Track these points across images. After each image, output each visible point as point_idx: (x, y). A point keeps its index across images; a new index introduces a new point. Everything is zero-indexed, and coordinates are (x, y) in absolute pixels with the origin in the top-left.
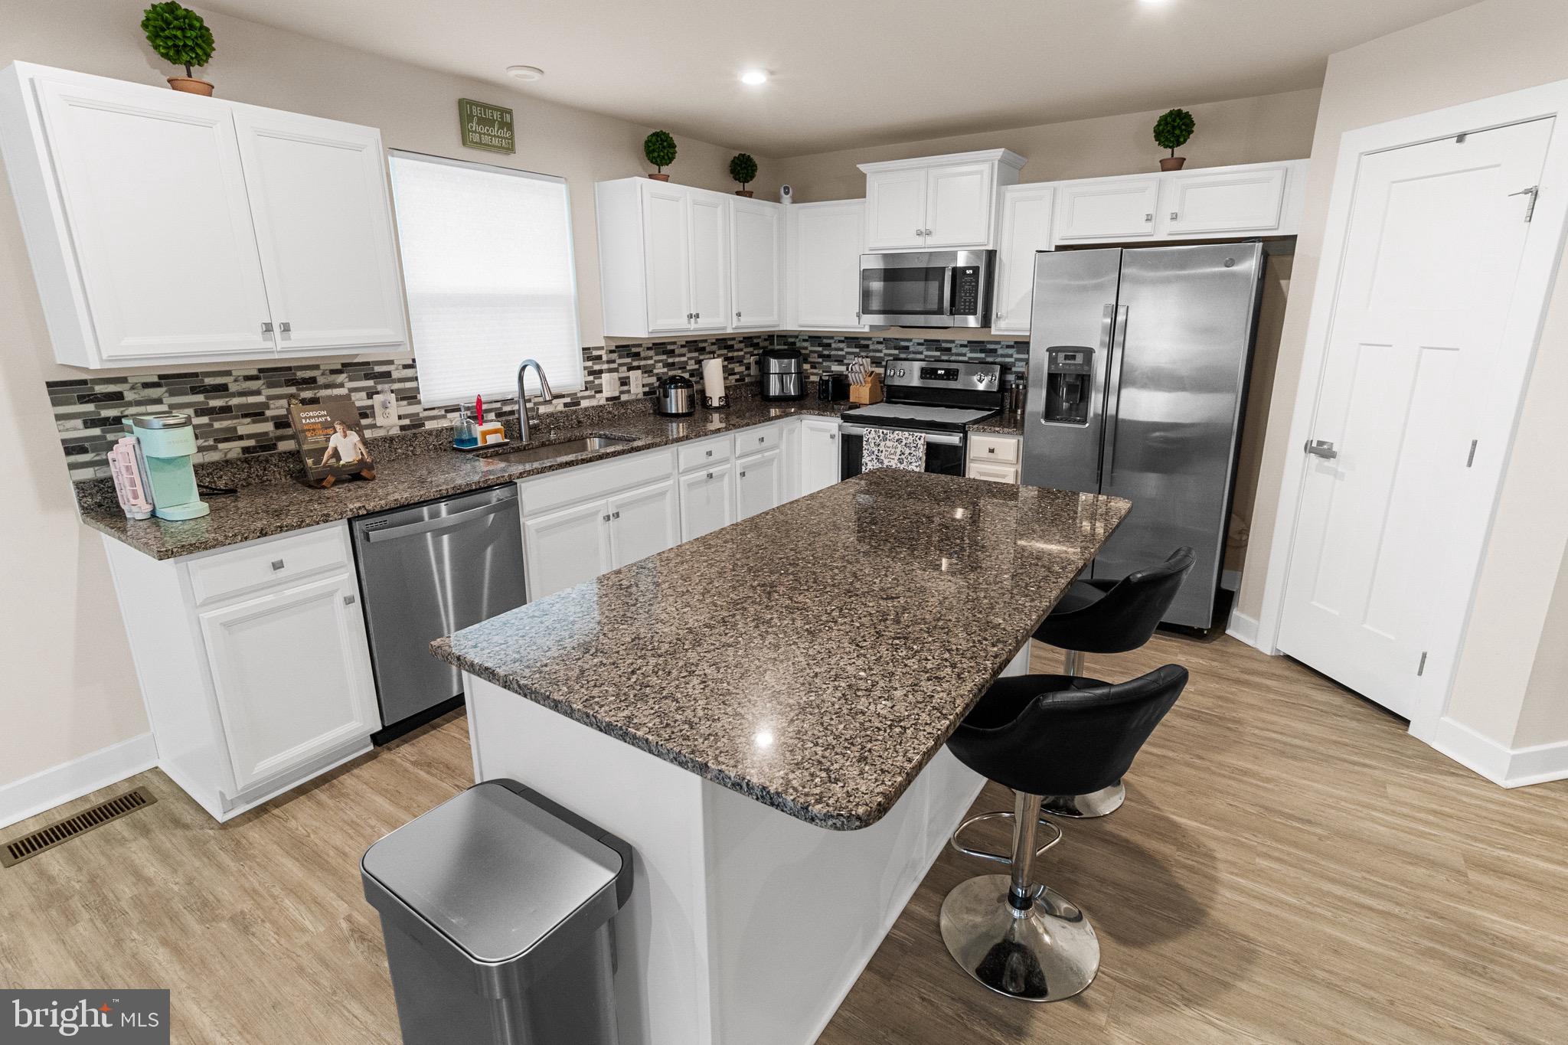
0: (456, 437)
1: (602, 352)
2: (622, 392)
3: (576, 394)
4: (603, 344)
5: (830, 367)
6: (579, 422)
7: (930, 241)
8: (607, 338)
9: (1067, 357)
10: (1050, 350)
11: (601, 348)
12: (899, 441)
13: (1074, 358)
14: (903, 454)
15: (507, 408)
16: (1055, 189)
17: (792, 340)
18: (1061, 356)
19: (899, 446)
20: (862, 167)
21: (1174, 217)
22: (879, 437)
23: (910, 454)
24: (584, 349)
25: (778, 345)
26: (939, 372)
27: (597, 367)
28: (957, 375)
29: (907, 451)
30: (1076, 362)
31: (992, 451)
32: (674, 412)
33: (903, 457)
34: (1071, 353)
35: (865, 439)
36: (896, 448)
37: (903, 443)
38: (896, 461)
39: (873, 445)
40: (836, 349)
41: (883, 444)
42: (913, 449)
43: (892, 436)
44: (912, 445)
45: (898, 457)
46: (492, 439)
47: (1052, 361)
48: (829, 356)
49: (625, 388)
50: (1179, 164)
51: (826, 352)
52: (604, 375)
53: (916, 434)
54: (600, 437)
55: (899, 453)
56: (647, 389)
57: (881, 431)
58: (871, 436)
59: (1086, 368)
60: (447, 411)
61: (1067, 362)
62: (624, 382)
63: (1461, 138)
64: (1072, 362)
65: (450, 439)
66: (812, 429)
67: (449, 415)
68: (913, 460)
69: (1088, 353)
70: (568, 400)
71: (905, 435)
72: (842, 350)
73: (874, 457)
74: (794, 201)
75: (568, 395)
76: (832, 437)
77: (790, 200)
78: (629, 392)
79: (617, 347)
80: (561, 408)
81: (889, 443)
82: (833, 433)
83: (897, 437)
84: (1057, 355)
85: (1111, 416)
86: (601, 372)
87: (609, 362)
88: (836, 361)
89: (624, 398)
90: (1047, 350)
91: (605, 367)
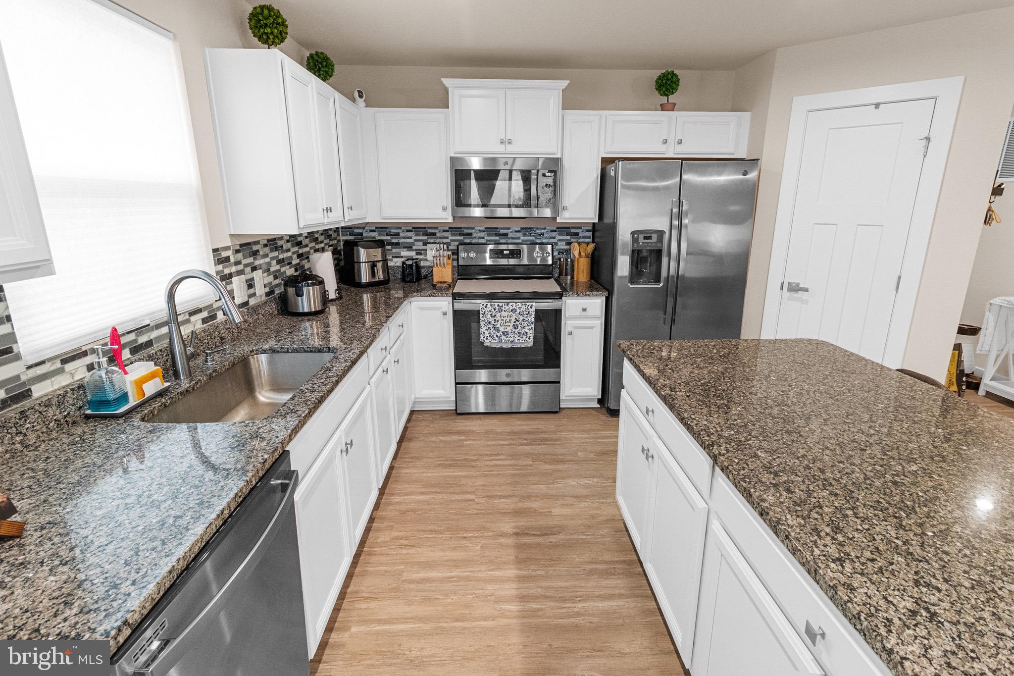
0: (89, 398)
1: (229, 253)
2: (250, 296)
3: (212, 305)
4: (229, 244)
5: (400, 253)
6: (222, 338)
7: (510, 148)
8: (232, 236)
9: (645, 238)
10: (633, 233)
11: (227, 248)
12: (514, 311)
13: (650, 238)
14: (518, 321)
15: (143, 339)
16: (601, 117)
17: (360, 231)
18: (641, 237)
19: (513, 314)
20: (446, 81)
21: (680, 142)
22: (495, 309)
23: (523, 320)
24: (215, 250)
25: (343, 235)
26: (505, 252)
27: (227, 271)
28: (520, 254)
29: (521, 318)
30: (652, 241)
31: (585, 310)
32: (306, 310)
33: (517, 323)
34: (647, 234)
35: (481, 312)
36: (511, 316)
37: (518, 312)
38: (511, 327)
39: (489, 316)
40: (404, 238)
41: (498, 315)
42: (526, 315)
43: (507, 308)
44: (525, 313)
45: (513, 324)
46: (150, 388)
47: (635, 240)
48: (398, 244)
49: (252, 291)
50: (672, 107)
51: (394, 241)
52: (234, 279)
53: (528, 304)
54: (264, 352)
55: (513, 320)
56: (267, 289)
57: (496, 304)
58: (487, 310)
59: (659, 245)
60: (65, 361)
61: (646, 241)
62: (250, 285)
63: (877, 106)
64: (649, 241)
65: (80, 403)
66: (422, 309)
67: (69, 367)
68: (526, 325)
69: (661, 233)
70: (205, 314)
71: (518, 305)
72: (410, 238)
73: (491, 326)
74: (368, 105)
75: (206, 308)
76: (445, 314)
77: (364, 104)
78: (254, 295)
79: (241, 245)
80: (199, 326)
81: (503, 313)
82: (445, 310)
83: (511, 308)
84: (638, 236)
85: (673, 277)
86: (230, 276)
87: (238, 263)
88: (404, 247)
89: (252, 302)
90: (631, 233)
91: (234, 269)
